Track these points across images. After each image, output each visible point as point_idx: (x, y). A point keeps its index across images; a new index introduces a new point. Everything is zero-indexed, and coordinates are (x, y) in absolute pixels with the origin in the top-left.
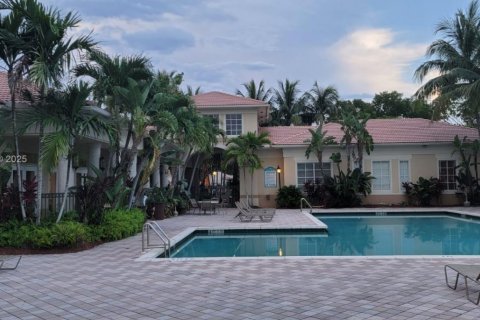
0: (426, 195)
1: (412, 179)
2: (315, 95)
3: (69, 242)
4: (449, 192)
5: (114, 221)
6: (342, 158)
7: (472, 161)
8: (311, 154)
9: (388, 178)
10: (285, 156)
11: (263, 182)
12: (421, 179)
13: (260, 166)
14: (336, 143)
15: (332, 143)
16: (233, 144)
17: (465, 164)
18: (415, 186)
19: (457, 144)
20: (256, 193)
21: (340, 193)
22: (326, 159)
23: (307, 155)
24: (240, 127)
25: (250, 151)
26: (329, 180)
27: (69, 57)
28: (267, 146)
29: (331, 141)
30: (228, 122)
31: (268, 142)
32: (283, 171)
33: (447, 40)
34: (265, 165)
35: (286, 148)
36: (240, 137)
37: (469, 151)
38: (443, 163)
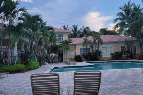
0: (118, 56)
1: (113, 52)
2: (83, 29)
3: (20, 70)
4: (124, 55)
5: (32, 64)
6: (93, 46)
7: (130, 46)
8: (84, 46)
9: (107, 52)
10: (76, 46)
11: (70, 54)
12: (116, 52)
13: (69, 50)
14: (91, 42)
15: (90, 42)
16: (61, 43)
17: (128, 47)
18: (114, 54)
19: (126, 42)
20: (68, 58)
21: (93, 57)
22: (88, 47)
23: (83, 46)
24: (62, 38)
25: (66, 45)
26: (89, 53)
27: (18, 13)
28: (71, 43)
29: (90, 41)
30: (59, 37)
31: (71, 42)
32: (76, 51)
33: (122, 12)
34: (70, 49)
35: (77, 44)
36: (63, 41)
37: (129, 43)
38: (122, 47)
